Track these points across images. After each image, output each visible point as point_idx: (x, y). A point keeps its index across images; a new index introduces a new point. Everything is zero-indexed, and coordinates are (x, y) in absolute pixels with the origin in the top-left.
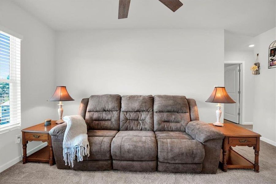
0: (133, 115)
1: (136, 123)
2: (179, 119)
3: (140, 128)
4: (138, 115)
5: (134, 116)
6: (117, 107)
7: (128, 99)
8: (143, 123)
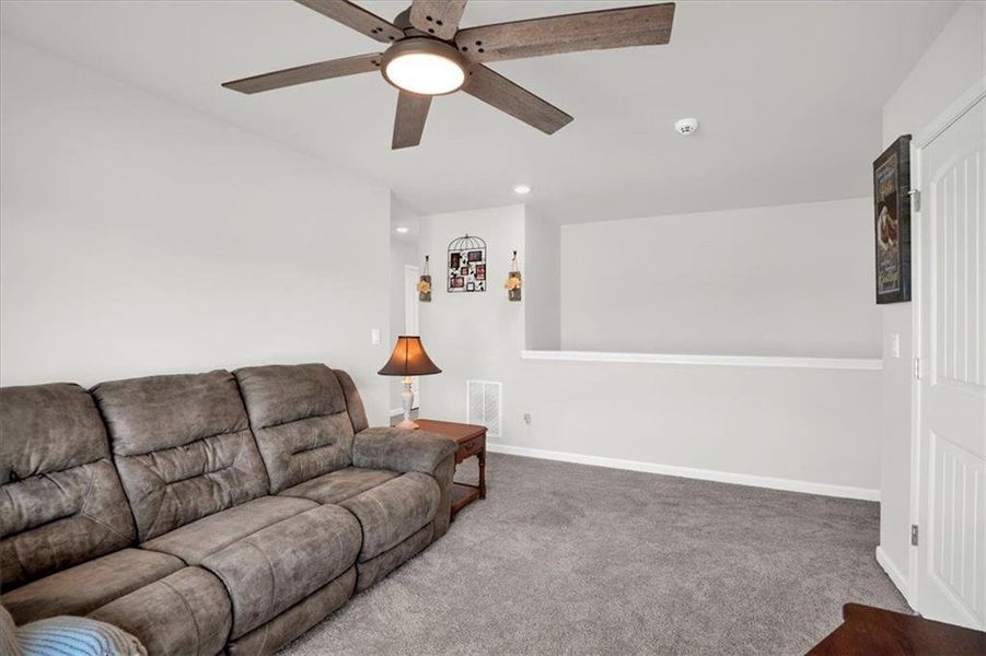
0: (182, 461)
1: (201, 486)
2: (332, 435)
3: (226, 500)
4: (204, 455)
5: (188, 462)
6: (96, 441)
7: (143, 395)
8: (227, 477)
